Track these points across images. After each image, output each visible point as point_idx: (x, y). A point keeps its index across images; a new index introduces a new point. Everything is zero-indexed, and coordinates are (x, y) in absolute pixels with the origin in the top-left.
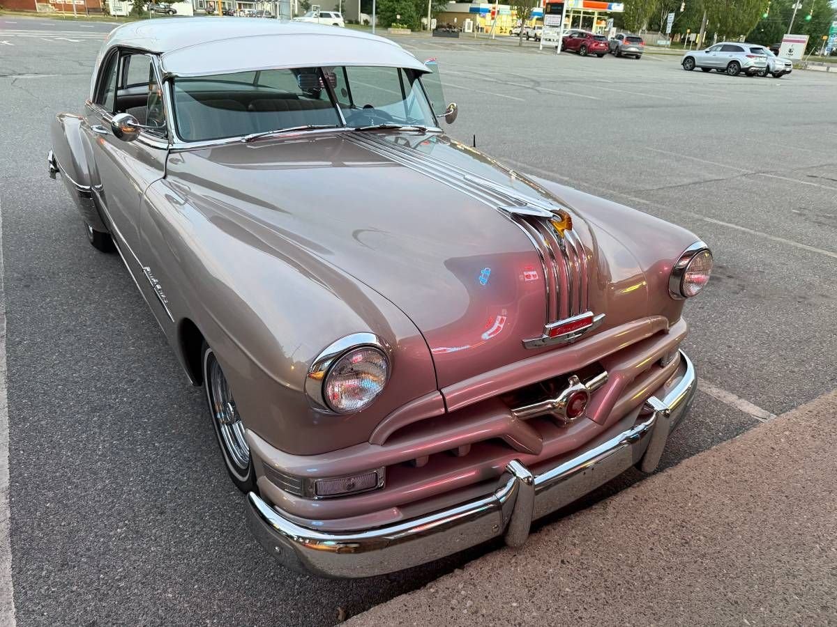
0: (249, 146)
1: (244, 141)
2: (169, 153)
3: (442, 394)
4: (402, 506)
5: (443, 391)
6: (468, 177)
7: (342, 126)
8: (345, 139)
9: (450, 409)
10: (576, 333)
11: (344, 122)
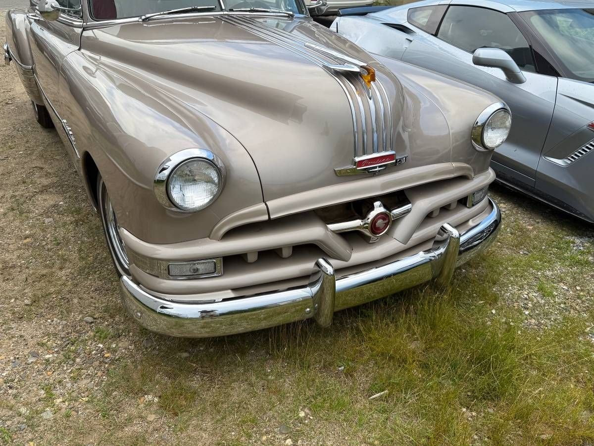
0: (145, 25)
1: (141, 20)
2: (84, 30)
3: (266, 205)
4: (234, 289)
5: (267, 203)
6: (307, 44)
7: (222, 10)
8: (224, 21)
9: (272, 217)
10: (380, 167)
11: (223, 7)
